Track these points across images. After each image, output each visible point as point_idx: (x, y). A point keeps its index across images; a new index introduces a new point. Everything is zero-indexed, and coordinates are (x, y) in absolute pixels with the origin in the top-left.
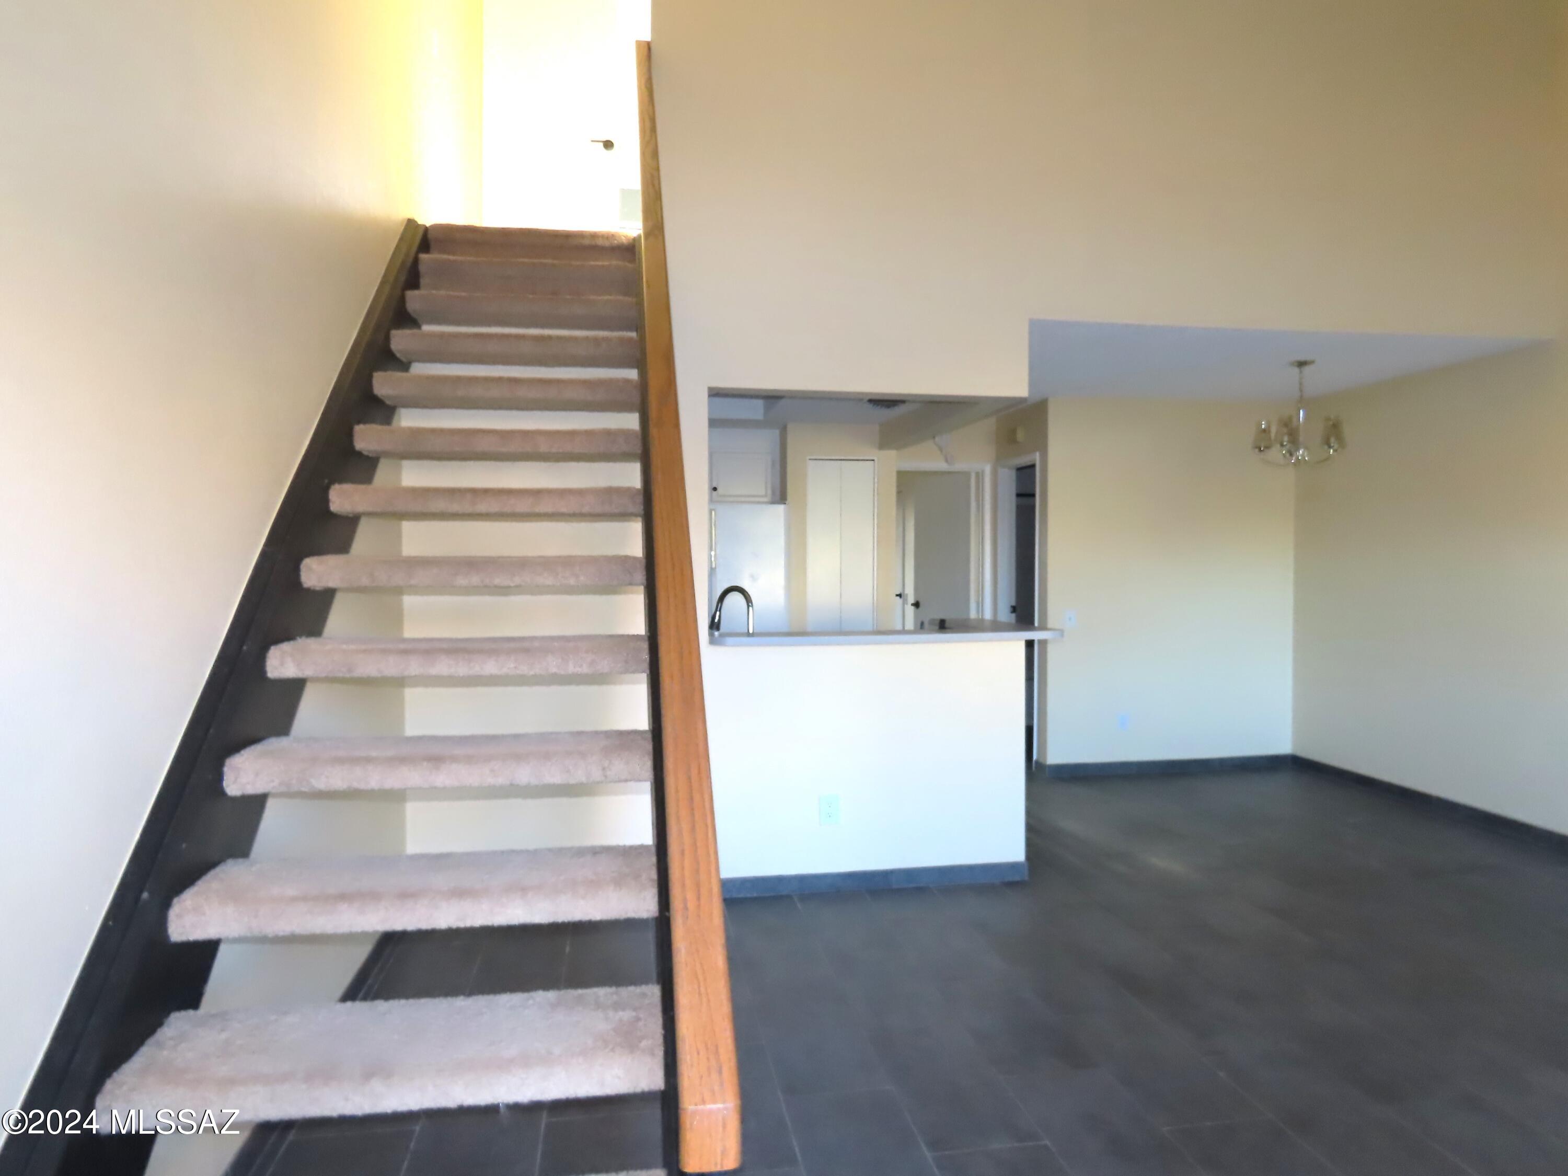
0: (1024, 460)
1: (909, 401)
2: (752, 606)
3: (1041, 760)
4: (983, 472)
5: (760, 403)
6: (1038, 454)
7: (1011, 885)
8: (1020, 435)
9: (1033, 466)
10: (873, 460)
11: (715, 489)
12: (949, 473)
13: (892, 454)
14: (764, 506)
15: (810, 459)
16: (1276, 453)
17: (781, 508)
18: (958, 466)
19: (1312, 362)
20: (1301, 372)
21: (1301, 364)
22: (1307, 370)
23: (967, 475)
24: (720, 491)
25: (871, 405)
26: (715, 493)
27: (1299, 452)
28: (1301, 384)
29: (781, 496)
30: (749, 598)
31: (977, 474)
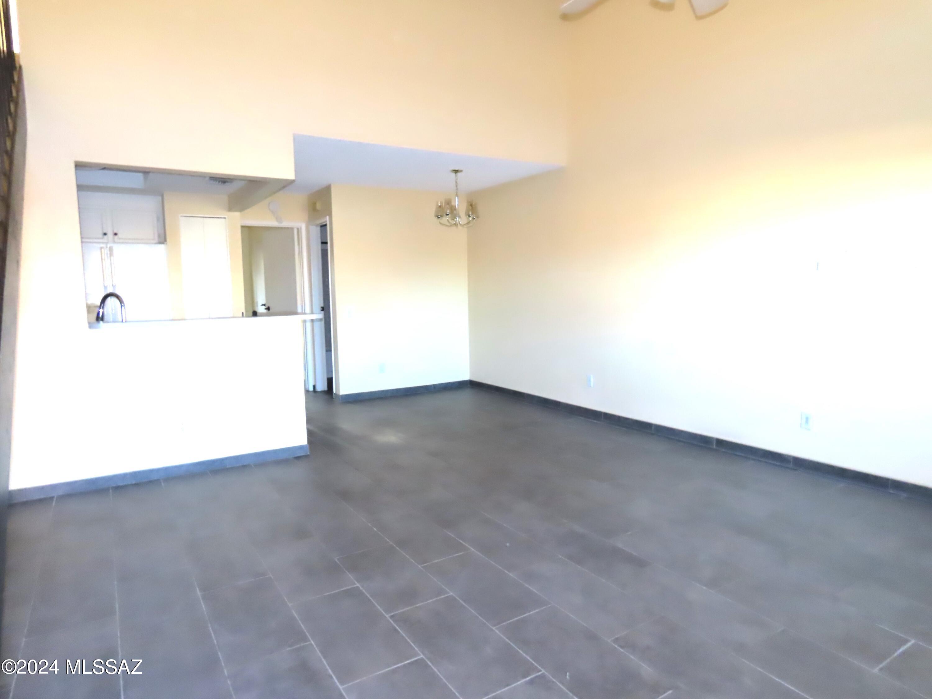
0: (321, 221)
1: (236, 179)
2: (124, 305)
3: (338, 393)
4: (301, 228)
5: (141, 175)
6: (328, 217)
7: (298, 458)
8: (318, 206)
9: (326, 225)
10: (225, 218)
11: (116, 234)
12: (282, 228)
13: (237, 214)
14: (153, 245)
15: (182, 216)
16: (445, 220)
17: (162, 246)
18: (285, 224)
19: (461, 171)
20: (456, 176)
21: (456, 171)
22: (459, 174)
23: (292, 229)
24: (120, 235)
25: (212, 182)
26: (116, 237)
27: (457, 219)
28: (456, 182)
29: (162, 240)
30: (121, 300)
31: (298, 229)
